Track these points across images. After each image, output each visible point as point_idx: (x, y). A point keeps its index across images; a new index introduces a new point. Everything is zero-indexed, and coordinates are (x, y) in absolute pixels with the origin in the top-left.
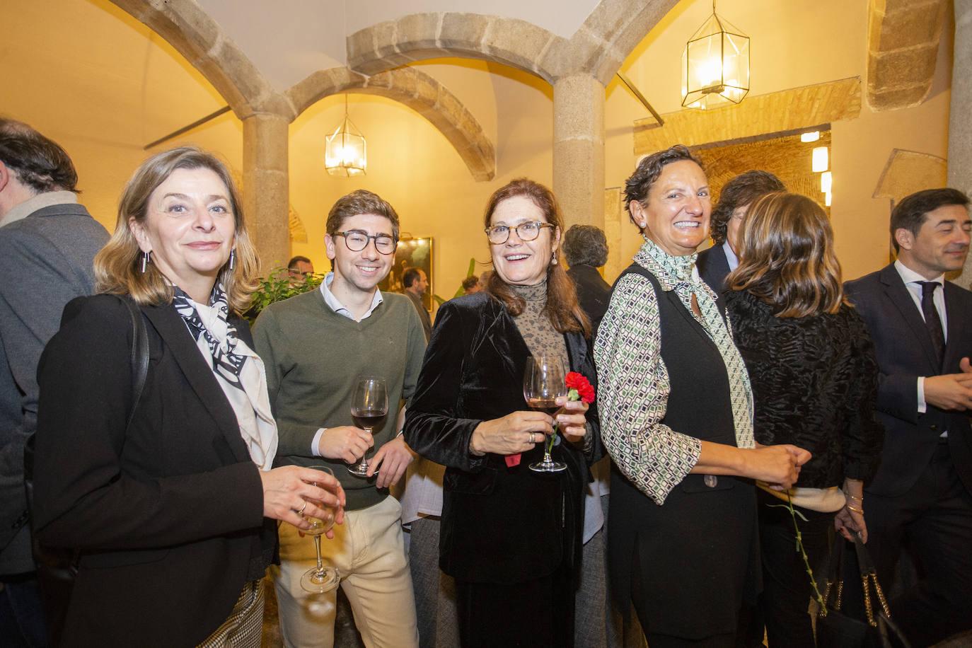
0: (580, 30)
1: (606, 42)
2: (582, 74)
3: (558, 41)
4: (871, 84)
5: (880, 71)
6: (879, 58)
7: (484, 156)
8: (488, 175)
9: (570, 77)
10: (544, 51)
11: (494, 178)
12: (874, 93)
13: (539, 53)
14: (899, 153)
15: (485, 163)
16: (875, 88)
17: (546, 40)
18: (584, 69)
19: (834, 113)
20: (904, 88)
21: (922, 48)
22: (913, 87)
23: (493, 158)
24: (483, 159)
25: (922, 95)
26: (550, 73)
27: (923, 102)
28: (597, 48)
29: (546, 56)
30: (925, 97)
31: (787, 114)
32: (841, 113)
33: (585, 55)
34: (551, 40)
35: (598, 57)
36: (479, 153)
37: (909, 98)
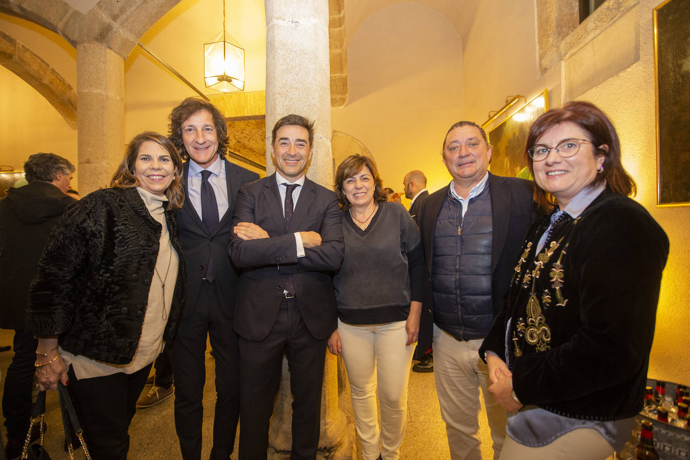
0: (93, 9)
1: (113, 22)
2: (96, 43)
3: (76, 14)
9: (86, 43)
10: (65, 19)
13: (61, 20)
14: (336, 133)
17: (66, 12)
18: (97, 39)
20: (335, 97)
21: (339, 76)
22: (338, 97)
25: (344, 103)
26: (70, 38)
27: (345, 107)
28: (106, 25)
29: (67, 23)
30: (345, 104)
33: (97, 29)
34: (70, 12)
35: (108, 33)
37: (339, 103)
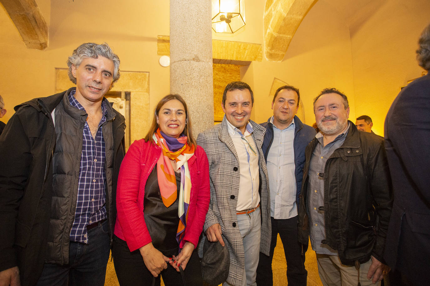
4: (269, 48)
5: (274, 43)
6: (276, 36)
7: (39, 28)
8: (41, 44)
11: (46, 49)
12: (269, 52)
15: (39, 33)
16: (271, 50)
19: (253, 57)
20: (279, 53)
21: (289, 38)
22: (281, 54)
23: (46, 33)
24: (37, 30)
27: (282, 61)
30: (283, 59)
31: (235, 52)
32: (255, 58)
36: (34, 23)
37: (279, 58)
